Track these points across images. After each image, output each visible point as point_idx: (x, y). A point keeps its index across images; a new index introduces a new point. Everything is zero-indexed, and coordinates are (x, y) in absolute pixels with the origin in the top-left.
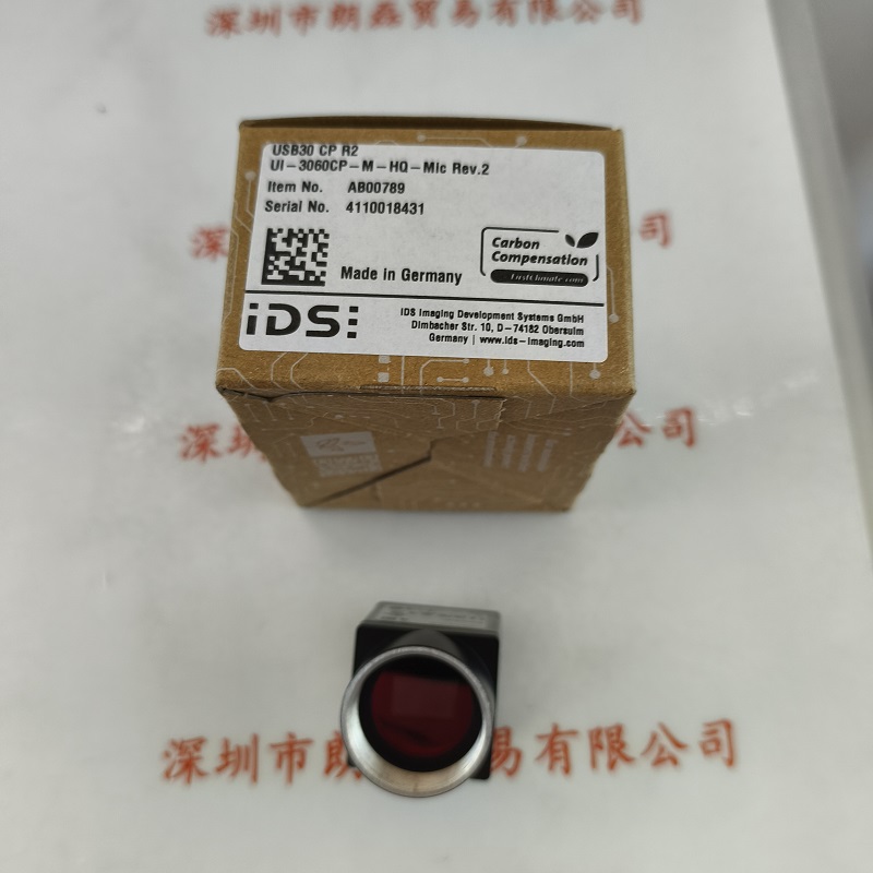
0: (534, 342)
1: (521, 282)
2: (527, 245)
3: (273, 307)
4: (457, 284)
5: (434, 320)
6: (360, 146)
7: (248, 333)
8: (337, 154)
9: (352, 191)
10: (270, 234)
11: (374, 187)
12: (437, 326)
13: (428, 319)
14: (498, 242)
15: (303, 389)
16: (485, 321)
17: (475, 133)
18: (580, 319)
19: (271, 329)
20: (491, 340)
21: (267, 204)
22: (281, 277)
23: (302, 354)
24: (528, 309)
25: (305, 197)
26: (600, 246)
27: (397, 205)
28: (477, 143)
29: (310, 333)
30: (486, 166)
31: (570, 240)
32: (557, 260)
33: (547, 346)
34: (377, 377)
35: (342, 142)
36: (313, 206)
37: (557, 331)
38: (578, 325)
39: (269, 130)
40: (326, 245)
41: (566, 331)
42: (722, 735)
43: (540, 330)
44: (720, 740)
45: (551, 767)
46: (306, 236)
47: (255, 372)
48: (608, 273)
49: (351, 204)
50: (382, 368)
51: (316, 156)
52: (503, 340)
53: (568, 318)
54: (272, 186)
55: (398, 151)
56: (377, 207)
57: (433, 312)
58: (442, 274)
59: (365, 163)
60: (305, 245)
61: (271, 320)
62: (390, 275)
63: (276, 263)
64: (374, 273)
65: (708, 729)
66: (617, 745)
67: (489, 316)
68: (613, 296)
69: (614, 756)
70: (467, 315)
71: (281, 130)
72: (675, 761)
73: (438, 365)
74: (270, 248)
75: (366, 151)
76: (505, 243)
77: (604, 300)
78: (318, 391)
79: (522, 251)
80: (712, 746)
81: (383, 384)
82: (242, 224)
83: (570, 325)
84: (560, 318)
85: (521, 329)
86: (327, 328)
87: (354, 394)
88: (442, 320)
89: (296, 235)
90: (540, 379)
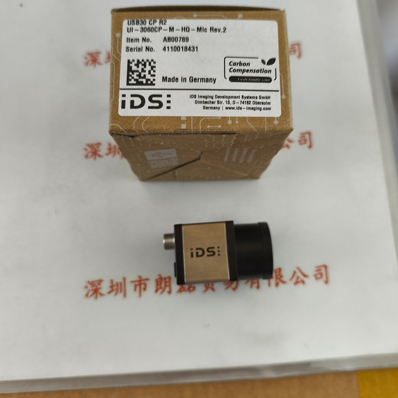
0: (249, 108)
1: (242, 81)
2: (245, 64)
3: (132, 96)
4: (214, 83)
5: (205, 100)
6: (167, 20)
7: (122, 108)
8: (157, 24)
9: (165, 42)
10: (129, 62)
11: (175, 39)
12: (206, 102)
13: (202, 100)
14: (232, 64)
15: (148, 132)
16: (227, 100)
17: (219, 13)
18: (269, 98)
19: (132, 106)
20: (230, 108)
21: (127, 48)
22: (135, 82)
23: (147, 117)
24: (246, 94)
25: (144, 45)
26: (277, 64)
27: (186, 48)
28: (221, 18)
29: (150, 107)
30: (225, 29)
31: (263, 62)
32: (258, 71)
33: (255, 110)
34: (180, 126)
35: (160, 19)
36: (148, 49)
37: (259, 103)
38: (268, 101)
39: (125, 13)
40: (155, 67)
41: (263, 103)
42: (323, 271)
43: (252, 103)
44: (322, 273)
45: (251, 286)
46: (145, 63)
47: (126, 126)
48: (280, 77)
49: (165, 48)
50: (183, 122)
51: (147, 25)
52: (236, 108)
53: (263, 98)
54: (128, 40)
55: (185, 22)
56: (177, 49)
57: (204, 96)
58: (207, 79)
59: (170, 28)
60: (145, 67)
61: (132, 102)
62: (184, 80)
63: (132, 76)
64: (177, 79)
65: (317, 269)
66: (279, 277)
67: (229, 97)
68: (283, 87)
69: (278, 281)
70: (219, 97)
71: (131, 13)
72: (303, 282)
73: (207, 120)
74: (129, 69)
75: (170, 22)
76: (235, 64)
77: (279, 89)
78: (155, 133)
79: (242, 68)
80: (319, 276)
81: (184, 130)
82: (116, 58)
83: (264, 101)
84: (260, 97)
85: (243, 103)
86: (157, 105)
87: (170, 134)
88: (208, 100)
89: (141, 63)
90: (252, 125)
